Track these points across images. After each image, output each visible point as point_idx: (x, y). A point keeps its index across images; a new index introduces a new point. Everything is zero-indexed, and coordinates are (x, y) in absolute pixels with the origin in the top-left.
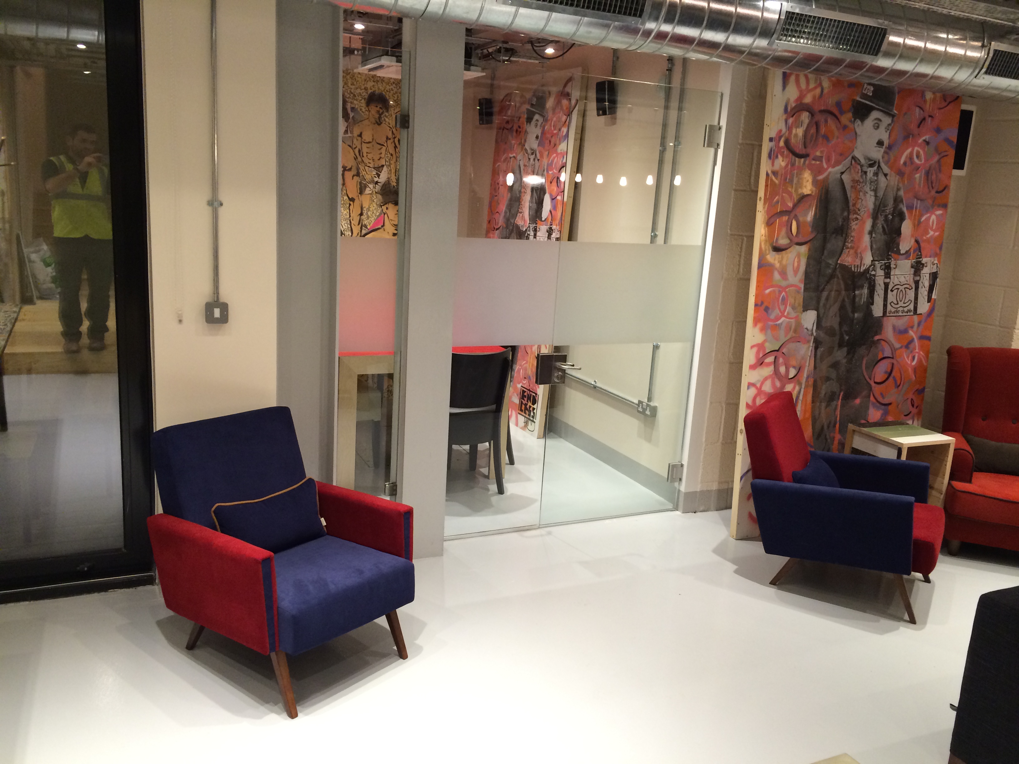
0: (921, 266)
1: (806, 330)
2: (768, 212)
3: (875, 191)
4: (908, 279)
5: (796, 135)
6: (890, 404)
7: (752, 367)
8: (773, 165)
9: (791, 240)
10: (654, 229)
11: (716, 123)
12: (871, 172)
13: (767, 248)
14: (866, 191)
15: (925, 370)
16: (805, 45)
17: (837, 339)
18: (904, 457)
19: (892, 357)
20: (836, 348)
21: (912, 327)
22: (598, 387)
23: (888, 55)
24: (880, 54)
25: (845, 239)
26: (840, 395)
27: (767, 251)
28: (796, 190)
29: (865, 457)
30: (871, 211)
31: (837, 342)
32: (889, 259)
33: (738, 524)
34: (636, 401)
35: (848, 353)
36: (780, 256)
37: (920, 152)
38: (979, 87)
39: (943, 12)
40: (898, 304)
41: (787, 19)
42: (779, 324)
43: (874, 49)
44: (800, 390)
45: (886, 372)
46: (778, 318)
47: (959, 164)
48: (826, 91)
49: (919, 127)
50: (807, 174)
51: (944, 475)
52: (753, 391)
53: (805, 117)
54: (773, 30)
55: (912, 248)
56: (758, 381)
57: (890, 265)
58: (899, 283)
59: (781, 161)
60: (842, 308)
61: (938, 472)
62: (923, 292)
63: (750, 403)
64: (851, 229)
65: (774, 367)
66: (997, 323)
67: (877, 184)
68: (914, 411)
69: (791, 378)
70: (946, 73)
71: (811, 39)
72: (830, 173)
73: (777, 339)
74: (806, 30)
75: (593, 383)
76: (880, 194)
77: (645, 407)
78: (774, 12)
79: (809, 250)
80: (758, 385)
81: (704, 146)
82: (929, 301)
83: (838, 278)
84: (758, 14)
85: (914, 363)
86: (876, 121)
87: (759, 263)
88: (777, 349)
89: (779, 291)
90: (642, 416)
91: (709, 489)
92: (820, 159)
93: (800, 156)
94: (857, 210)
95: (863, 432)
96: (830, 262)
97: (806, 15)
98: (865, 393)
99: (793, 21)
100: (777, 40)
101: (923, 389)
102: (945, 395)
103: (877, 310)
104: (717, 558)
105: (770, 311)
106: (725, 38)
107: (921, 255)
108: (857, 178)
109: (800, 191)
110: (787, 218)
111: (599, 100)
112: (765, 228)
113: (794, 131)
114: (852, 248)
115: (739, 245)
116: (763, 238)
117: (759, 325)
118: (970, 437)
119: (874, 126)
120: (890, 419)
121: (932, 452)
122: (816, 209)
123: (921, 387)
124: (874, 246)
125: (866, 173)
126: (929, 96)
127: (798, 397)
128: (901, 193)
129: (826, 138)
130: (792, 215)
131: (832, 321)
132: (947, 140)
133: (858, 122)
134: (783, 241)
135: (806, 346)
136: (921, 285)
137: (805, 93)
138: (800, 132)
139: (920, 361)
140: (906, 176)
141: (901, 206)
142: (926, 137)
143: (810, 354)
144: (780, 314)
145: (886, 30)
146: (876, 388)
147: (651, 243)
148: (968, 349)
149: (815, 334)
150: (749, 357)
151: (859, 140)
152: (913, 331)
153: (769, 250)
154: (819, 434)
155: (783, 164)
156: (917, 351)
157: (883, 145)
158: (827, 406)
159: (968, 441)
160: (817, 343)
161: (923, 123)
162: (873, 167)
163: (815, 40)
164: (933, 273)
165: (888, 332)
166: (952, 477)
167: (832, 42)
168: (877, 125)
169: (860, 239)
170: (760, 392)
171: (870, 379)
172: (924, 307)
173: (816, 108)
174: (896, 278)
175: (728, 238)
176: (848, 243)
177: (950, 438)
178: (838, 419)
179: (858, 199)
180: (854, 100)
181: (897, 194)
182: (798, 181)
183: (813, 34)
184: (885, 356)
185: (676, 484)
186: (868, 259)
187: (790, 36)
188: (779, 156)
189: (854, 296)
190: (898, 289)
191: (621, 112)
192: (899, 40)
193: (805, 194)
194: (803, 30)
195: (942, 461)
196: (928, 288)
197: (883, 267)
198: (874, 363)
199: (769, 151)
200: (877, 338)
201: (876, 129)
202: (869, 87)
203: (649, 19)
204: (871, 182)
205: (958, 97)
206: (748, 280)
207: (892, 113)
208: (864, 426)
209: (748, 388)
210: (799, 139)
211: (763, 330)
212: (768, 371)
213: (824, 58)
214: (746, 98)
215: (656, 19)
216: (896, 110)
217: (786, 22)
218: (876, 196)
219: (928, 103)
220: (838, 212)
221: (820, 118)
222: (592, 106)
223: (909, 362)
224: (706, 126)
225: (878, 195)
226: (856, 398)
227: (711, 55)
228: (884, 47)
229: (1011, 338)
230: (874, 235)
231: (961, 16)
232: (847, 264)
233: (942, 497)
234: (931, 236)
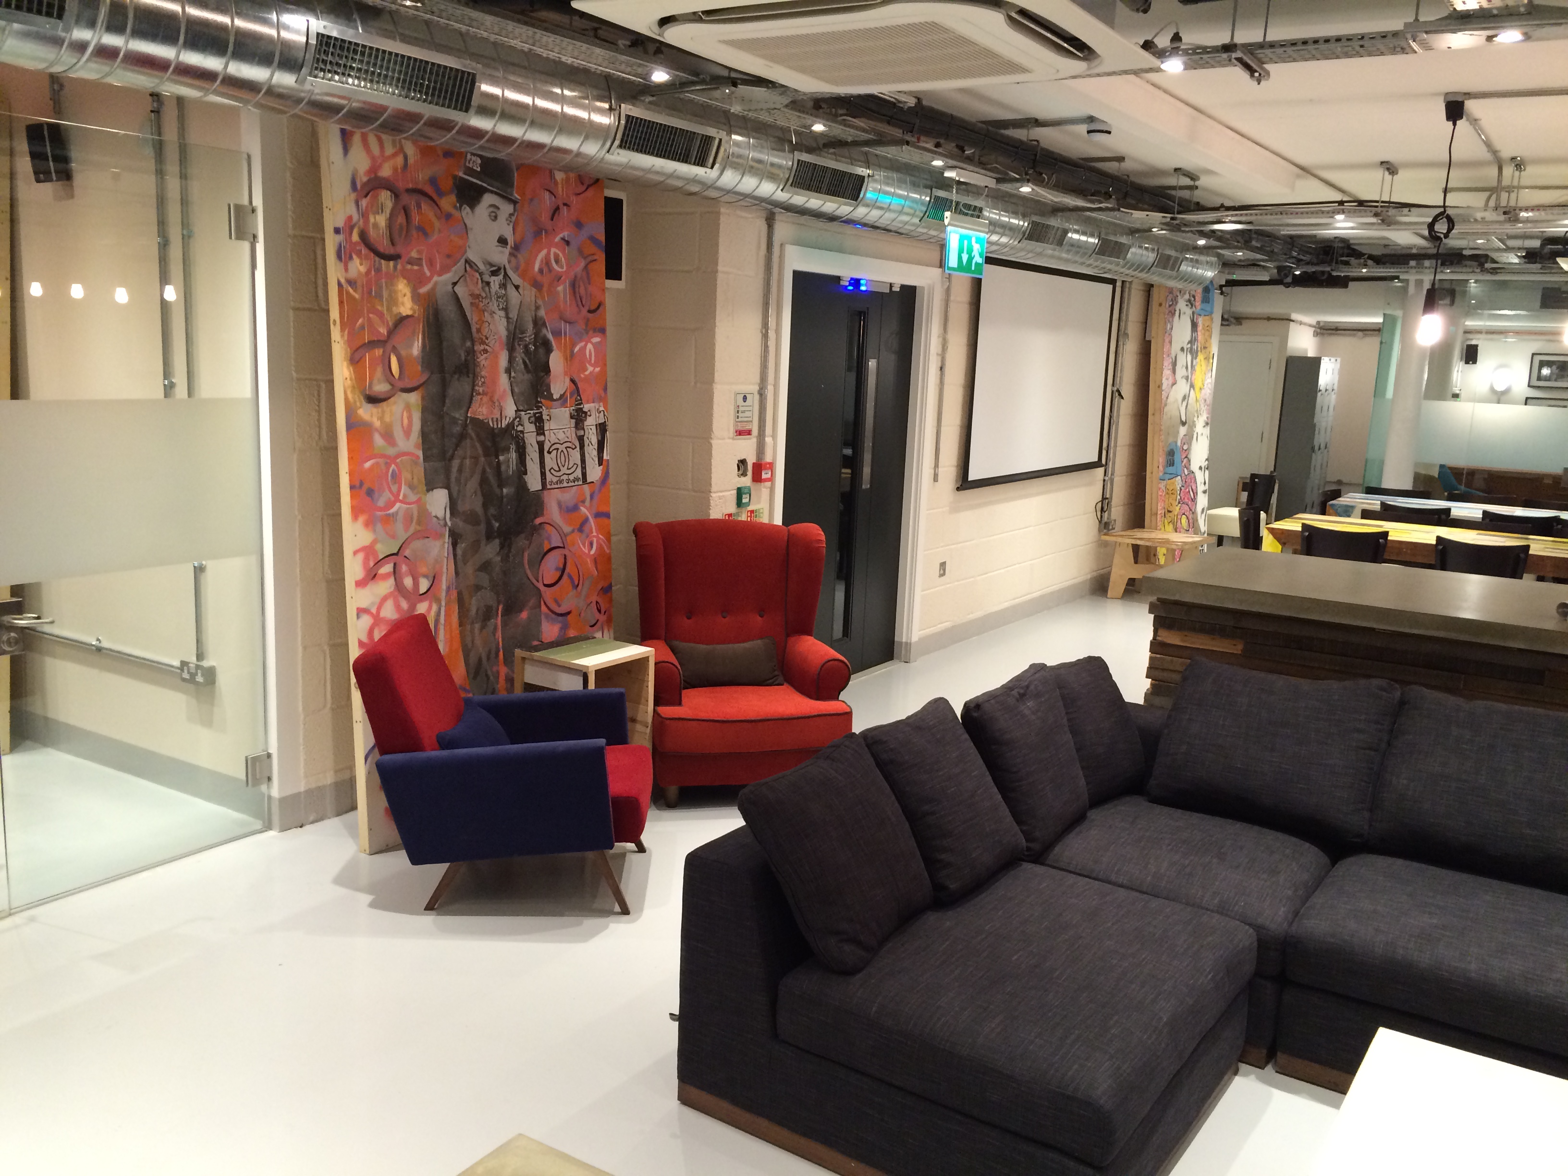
0: (583, 415)
1: (435, 519)
2: (349, 342)
3: (506, 309)
4: (568, 434)
5: (376, 225)
6: (569, 613)
7: (360, 584)
8: (346, 270)
9: (392, 385)
10: (167, 373)
11: (246, 202)
12: (495, 281)
13: (357, 399)
14: (493, 310)
15: (609, 559)
16: (356, 88)
17: (482, 527)
18: (592, 685)
19: (562, 546)
20: (483, 542)
21: (583, 502)
22: (107, 649)
23: (485, 111)
24: (472, 111)
25: (474, 382)
26: (498, 609)
27: (358, 404)
28: (389, 309)
29: (542, 694)
30: (504, 338)
31: (484, 532)
32: (538, 408)
33: (370, 829)
34: (177, 663)
35: (502, 546)
36: (380, 410)
37: (559, 255)
38: (617, 165)
39: (551, 57)
40: (560, 470)
41: (321, 45)
42: (393, 514)
43: (462, 102)
44: (440, 609)
45: (557, 569)
46: (391, 504)
47: (614, 272)
48: (411, 161)
49: (552, 220)
50: (403, 285)
51: (647, 701)
52: (366, 621)
53: (385, 197)
54: (300, 60)
55: (568, 391)
56: (373, 604)
57: (542, 415)
58: (557, 441)
59: (359, 265)
60: (484, 481)
61: (639, 699)
62: (591, 451)
63: (365, 639)
64: (479, 366)
65: (395, 579)
66: (690, 487)
67: (507, 301)
68: (602, 618)
69: (423, 594)
70: (569, 143)
71: (365, 80)
72: (436, 283)
73: (393, 537)
74: (354, 65)
75: (94, 643)
76: (514, 315)
77: (193, 671)
78: (297, 32)
79: (423, 398)
80: (374, 611)
81: (230, 237)
82: (600, 464)
83: (472, 439)
84: (273, 32)
85: (592, 552)
86: (492, 209)
87: (347, 423)
88: (395, 552)
89: (386, 463)
90: (191, 687)
91: (320, 784)
92: (418, 262)
93: (388, 258)
94: (484, 338)
95: (535, 658)
96: (457, 416)
97: (350, 43)
98: (532, 603)
99: (331, 49)
100: (310, 76)
101: (610, 587)
102: (639, 590)
103: (533, 482)
104: (342, 891)
105: (376, 495)
106: (223, 66)
107: (581, 400)
108: (477, 292)
109: (395, 310)
110: (381, 351)
111: (36, 156)
112: (348, 368)
113: (372, 220)
114: (485, 394)
115: (314, 396)
116: (349, 382)
117: (361, 519)
118: (676, 643)
119: (490, 216)
120: (572, 633)
121: (629, 672)
122: (423, 339)
123: (606, 585)
124: (516, 390)
125: (488, 284)
126: (559, 176)
127: (437, 621)
128: (542, 313)
129: (423, 231)
130: (389, 346)
131: (473, 502)
132: (592, 239)
133: (467, 209)
134: (380, 387)
135: (438, 543)
136: (586, 442)
137: (379, 161)
138: (381, 220)
139: (600, 547)
140: (545, 289)
141: (544, 331)
142: (565, 234)
143: (446, 555)
144: (393, 499)
145: (474, 75)
146: (547, 593)
147: (165, 397)
148: (659, 526)
149: (449, 523)
150: (353, 568)
151: (471, 235)
152: (585, 507)
153: (361, 402)
154: (477, 671)
155: (363, 269)
156: (595, 534)
157: (507, 244)
158: (483, 628)
159: (673, 650)
160: (455, 538)
161: (556, 215)
162: (497, 276)
163: (371, 81)
164: (600, 424)
165: (553, 512)
166: (657, 702)
167: (397, 87)
168: (494, 214)
169: (495, 381)
170: (377, 620)
171: (538, 581)
172: (595, 473)
173: (401, 185)
174: (552, 434)
175: (294, 384)
176: (478, 386)
177: (649, 649)
178: (501, 644)
179: (483, 322)
180: (455, 177)
181: (536, 315)
182: (390, 295)
183: (367, 71)
184: (553, 546)
185: (264, 788)
186: (510, 409)
187: (329, 71)
188: (354, 257)
189: (499, 464)
190: (558, 449)
191: (78, 179)
192: (496, 91)
193: (404, 314)
194: (349, 64)
195: (643, 681)
196: (596, 445)
197: (533, 419)
198: (540, 557)
199: (336, 249)
200: (538, 521)
201: (494, 220)
202: (474, 158)
203: (78, 22)
204: (499, 297)
205: (598, 180)
206: (335, 449)
207: (513, 198)
208: (537, 649)
209: (358, 617)
210: (381, 231)
211: (368, 524)
212: (385, 587)
213: (389, 111)
214: (289, 164)
215: (92, 24)
216: (517, 193)
217: (319, 50)
218: (508, 318)
219: (560, 186)
220: (457, 341)
221: (410, 201)
222: (25, 165)
223: (587, 551)
224: (229, 206)
225: (511, 316)
226: (521, 611)
227: (207, 91)
228: (475, 101)
229: (708, 506)
230: (513, 374)
231: (576, 65)
232: (481, 418)
233: (648, 730)
234: (591, 373)
